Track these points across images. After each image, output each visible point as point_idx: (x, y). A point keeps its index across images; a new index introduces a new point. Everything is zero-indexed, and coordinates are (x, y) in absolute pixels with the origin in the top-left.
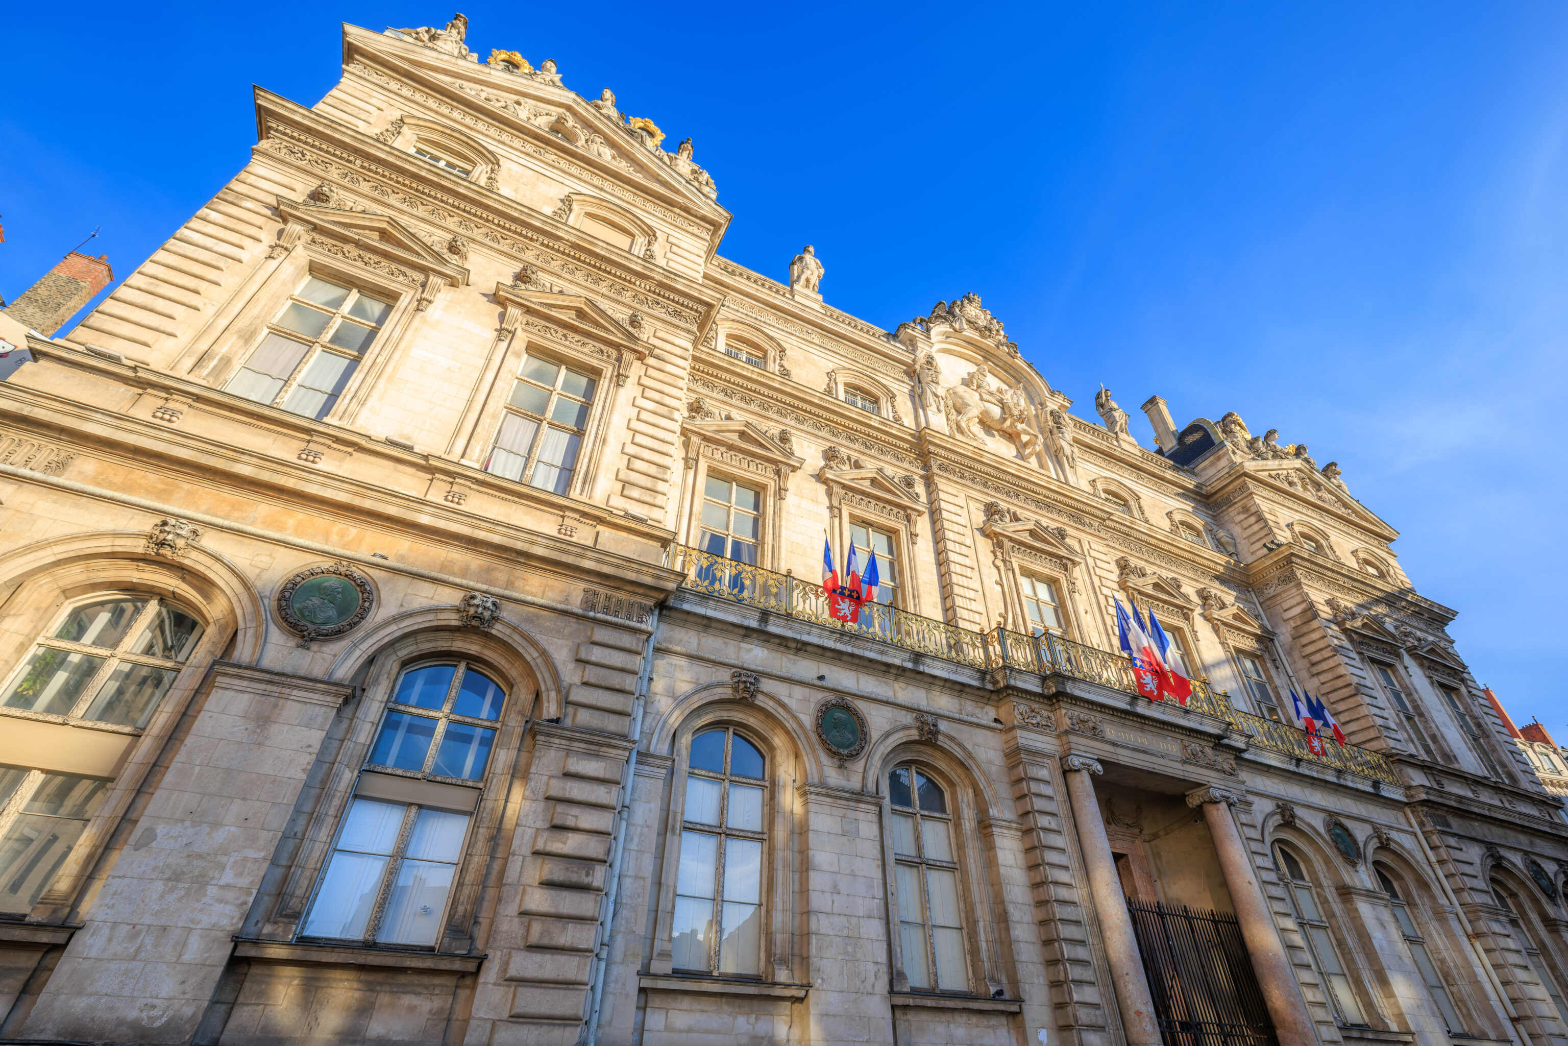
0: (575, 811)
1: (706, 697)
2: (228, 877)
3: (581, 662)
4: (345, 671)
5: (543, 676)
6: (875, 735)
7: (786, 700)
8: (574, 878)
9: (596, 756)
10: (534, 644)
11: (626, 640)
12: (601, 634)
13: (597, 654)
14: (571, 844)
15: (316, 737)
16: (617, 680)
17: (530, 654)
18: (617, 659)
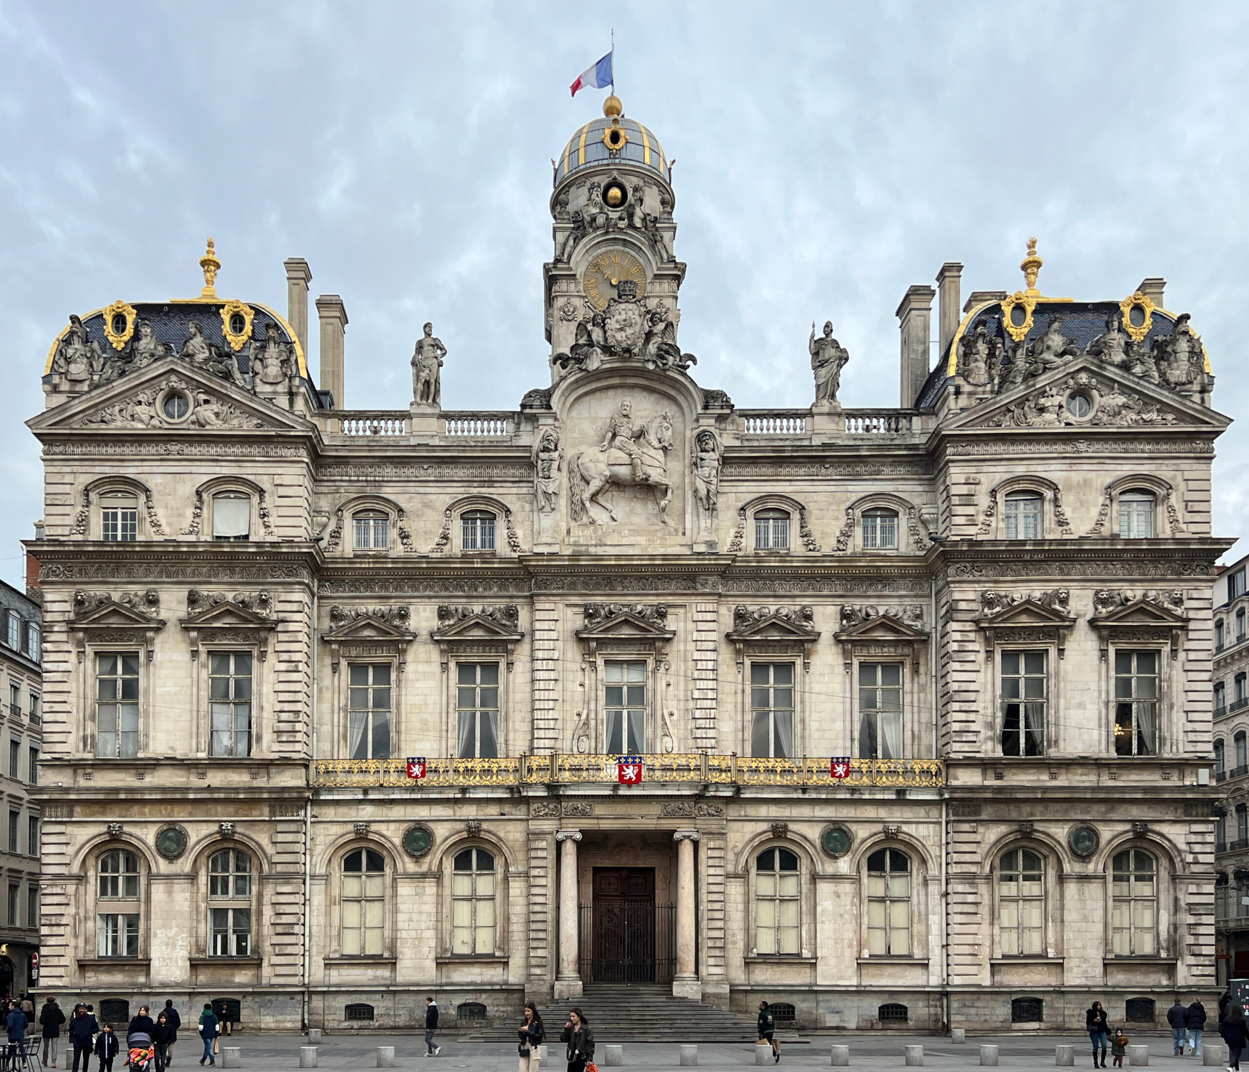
0: (283, 907)
1: (342, 841)
2: (180, 943)
3: (274, 843)
4: (187, 868)
5: (260, 853)
6: (438, 840)
7: (385, 833)
8: (287, 931)
9: (288, 883)
10: (252, 840)
11: (293, 827)
12: (281, 827)
13: (280, 838)
14: (285, 919)
15: (188, 895)
16: (290, 848)
17: (252, 845)
18: (290, 837)
